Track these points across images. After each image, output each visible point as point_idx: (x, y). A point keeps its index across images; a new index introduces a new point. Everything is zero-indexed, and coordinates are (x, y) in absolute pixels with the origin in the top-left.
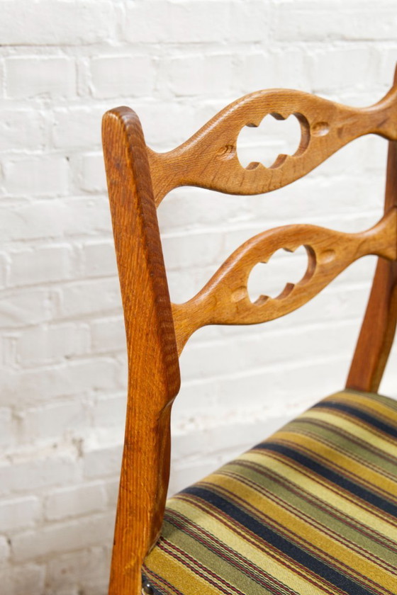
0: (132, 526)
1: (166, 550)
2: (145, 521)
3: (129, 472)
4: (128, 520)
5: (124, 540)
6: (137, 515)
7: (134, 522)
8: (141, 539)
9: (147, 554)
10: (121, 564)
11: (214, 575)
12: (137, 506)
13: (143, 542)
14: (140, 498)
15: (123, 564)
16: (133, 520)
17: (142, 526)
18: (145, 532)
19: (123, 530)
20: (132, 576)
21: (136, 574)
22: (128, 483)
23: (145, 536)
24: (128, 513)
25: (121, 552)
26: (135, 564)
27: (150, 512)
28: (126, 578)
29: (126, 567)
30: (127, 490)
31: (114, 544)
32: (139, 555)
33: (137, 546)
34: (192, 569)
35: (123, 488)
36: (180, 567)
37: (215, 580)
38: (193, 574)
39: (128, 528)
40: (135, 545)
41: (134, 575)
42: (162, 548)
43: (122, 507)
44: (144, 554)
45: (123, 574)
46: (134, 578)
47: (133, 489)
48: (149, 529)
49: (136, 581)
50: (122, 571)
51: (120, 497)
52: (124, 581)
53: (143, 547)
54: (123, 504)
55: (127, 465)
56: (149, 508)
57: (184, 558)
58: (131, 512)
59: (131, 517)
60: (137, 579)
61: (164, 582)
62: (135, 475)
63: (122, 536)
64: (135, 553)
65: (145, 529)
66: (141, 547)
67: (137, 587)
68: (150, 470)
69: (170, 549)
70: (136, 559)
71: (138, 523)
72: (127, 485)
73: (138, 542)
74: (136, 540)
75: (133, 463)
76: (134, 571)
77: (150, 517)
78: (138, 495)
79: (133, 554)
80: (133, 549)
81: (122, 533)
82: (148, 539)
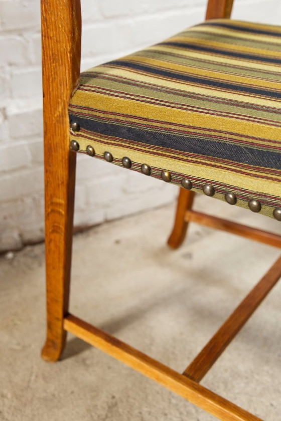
0: (56, 73)
1: (86, 90)
2: (66, 63)
3: (48, 18)
4: (52, 68)
5: (51, 90)
6: (59, 60)
7: (58, 67)
8: (65, 83)
9: (71, 96)
10: (51, 114)
11: (126, 94)
12: (58, 51)
13: (66, 84)
14: (60, 42)
15: (53, 113)
16: (56, 65)
17: (64, 69)
18: (67, 75)
19: (49, 80)
20: (61, 121)
21: (64, 118)
22: (49, 30)
23: (67, 78)
24: (52, 61)
25: (50, 102)
26: (62, 109)
27: (70, 53)
28: (57, 125)
29: (56, 115)
30: (48, 38)
31: (44, 97)
32: (65, 99)
33: (62, 91)
34: (109, 94)
35: (45, 37)
36: (98, 96)
37: (128, 96)
38: (110, 97)
39: (53, 76)
40: (61, 90)
41: (63, 120)
42: (83, 90)
43: (46, 58)
44: (69, 96)
45: (54, 122)
46: (63, 123)
47: (53, 35)
48: (70, 70)
49: (64, 124)
50: (52, 121)
51: (43, 48)
52: (55, 128)
53: (67, 90)
54: (47, 53)
55: (46, 10)
56: (69, 48)
57: (102, 90)
58: (54, 59)
59: (54, 64)
60: (66, 123)
61: (88, 109)
62: (53, 19)
63: (49, 87)
64: (61, 99)
65: (67, 71)
66: (65, 90)
67: (66, 130)
68: (64, 8)
69: (89, 88)
70: (62, 105)
71: (61, 67)
72: (47, 31)
73: (62, 86)
74: (61, 85)
75: (50, 6)
76: (63, 116)
77: (70, 57)
78: (58, 39)
79: (60, 100)
80: (59, 95)
81: (49, 82)
82: (71, 80)
